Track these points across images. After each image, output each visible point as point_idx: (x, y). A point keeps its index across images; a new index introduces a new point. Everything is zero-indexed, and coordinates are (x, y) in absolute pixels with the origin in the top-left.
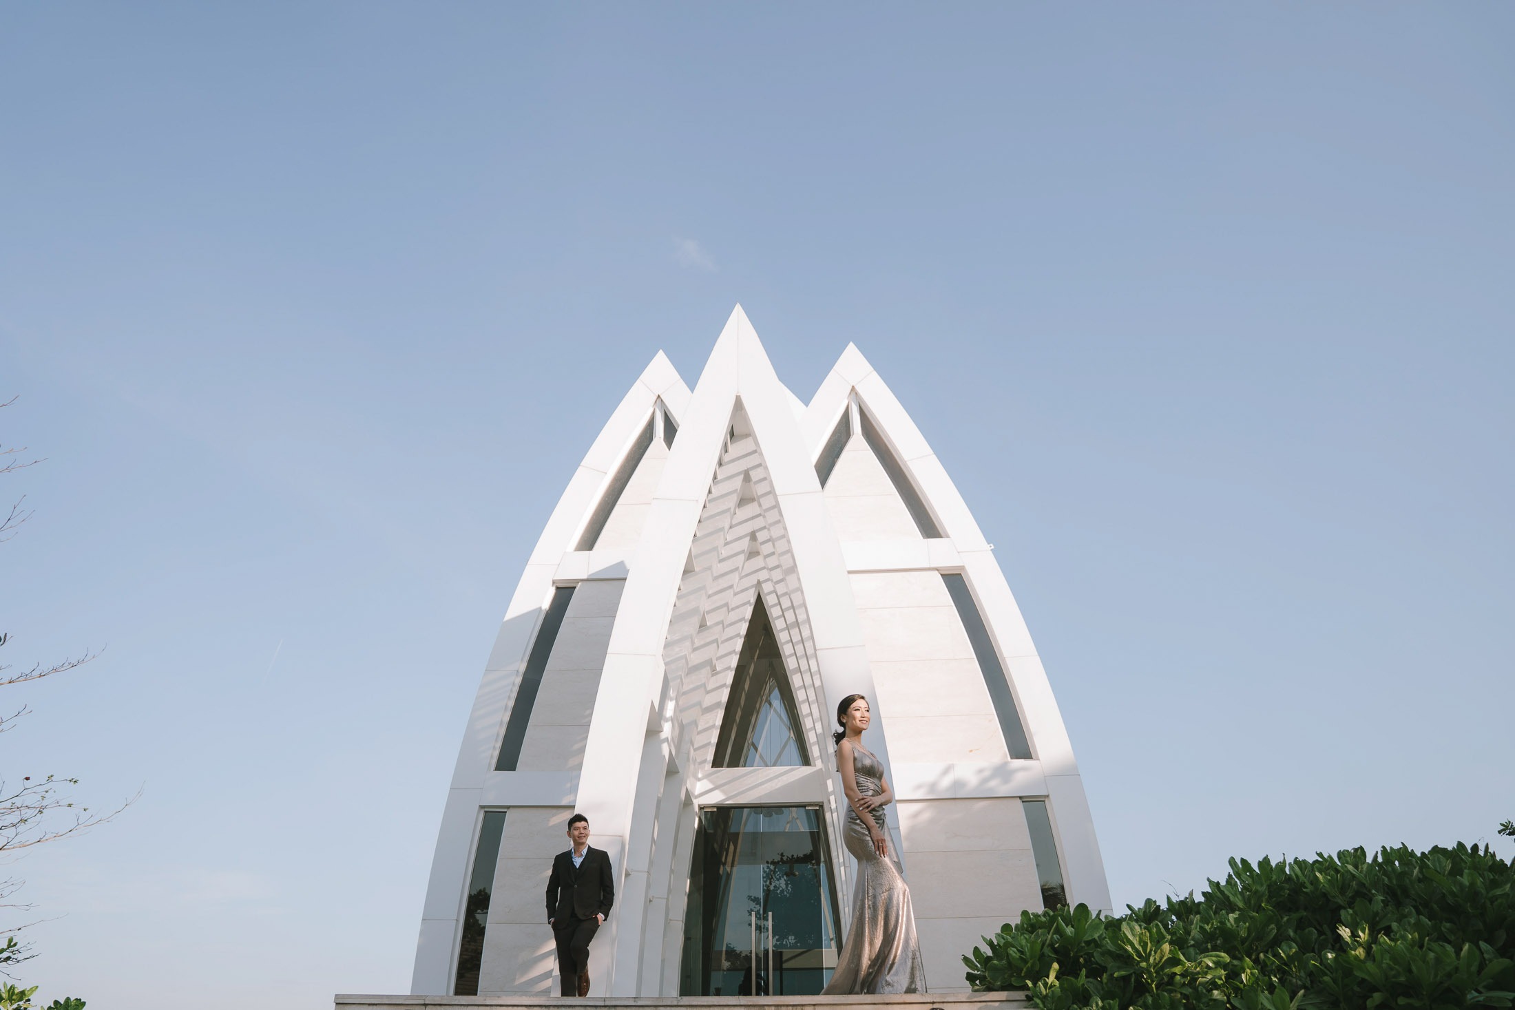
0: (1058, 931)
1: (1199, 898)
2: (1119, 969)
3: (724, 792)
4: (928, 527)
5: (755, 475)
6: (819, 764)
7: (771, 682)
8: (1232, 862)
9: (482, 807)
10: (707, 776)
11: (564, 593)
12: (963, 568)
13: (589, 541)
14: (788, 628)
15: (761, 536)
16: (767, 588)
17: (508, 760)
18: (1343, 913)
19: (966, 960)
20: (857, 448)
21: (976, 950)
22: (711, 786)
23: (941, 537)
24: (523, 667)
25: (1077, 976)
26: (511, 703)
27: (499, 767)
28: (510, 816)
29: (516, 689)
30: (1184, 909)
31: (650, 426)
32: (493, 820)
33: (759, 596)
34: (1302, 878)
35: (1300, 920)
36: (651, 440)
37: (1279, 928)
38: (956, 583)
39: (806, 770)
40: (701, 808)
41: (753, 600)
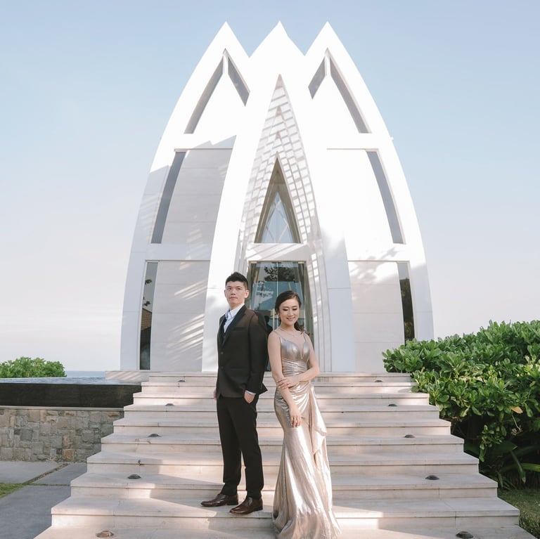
0: (424, 352)
1: (476, 335)
2: (446, 369)
3: (261, 256)
4: (362, 127)
5: (284, 109)
6: (305, 243)
7: (278, 196)
8: (490, 322)
9: (146, 261)
10: (253, 248)
11: (180, 155)
12: (377, 149)
13: (191, 128)
14: (294, 182)
15: (282, 134)
16: (282, 155)
17: (157, 239)
18: (528, 346)
19: (383, 354)
20: (328, 82)
21: (388, 350)
22: (255, 253)
23: (367, 132)
24: (161, 195)
25: (431, 371)
26: (156, 213)
27: (153, 242)
28: (160, 265)
29: (158, 206)
30: (469, 340)
31: (221, 64)
32: (152, 266)
33: (277, 159)
34: (516, 332)
35: (512, 348)
36: (221, 74)
37: (504, 352)
38: (373, 157)
39: (298, 246)
40: (250, 262)
41: (274, 162)
